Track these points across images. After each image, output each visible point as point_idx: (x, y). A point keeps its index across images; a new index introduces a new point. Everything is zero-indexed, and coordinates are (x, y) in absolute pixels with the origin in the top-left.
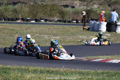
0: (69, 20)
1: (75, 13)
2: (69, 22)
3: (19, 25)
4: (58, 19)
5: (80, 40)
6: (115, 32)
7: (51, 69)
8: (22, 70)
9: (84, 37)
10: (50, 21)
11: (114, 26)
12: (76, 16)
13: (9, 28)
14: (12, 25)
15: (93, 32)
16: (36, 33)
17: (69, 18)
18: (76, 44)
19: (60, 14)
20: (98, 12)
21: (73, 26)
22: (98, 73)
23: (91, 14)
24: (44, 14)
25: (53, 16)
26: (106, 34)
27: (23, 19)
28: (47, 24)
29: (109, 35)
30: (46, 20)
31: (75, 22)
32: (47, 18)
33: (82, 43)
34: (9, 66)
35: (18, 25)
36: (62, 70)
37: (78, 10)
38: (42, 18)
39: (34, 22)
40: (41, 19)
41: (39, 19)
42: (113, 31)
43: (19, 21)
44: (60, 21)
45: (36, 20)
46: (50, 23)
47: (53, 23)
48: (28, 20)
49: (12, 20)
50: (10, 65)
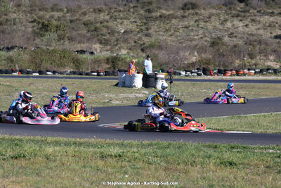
0: (86, 72)
1: (95, 62)
2: (87, 74)
3: (18, 80)
4: (72, 70)
5: (107, 101)
6: (155, 87)
7: (78, 140)
8: (38, 141)
9: (111, 95)
10: (61, 73)
11: (153, 80)
12: (96, 66)
13: (5, 84)
14: (8, 79)
15: (124, 88)
16: (44, 91)
17: (88, 69)
18: (101, 106)
19: (73, 63)
20: (128, 59)
21: (95, 80)
22: (144, 145)
23: (119, 62)
24: (51, 64)
25: (64, 66)
26: (143, 92)
27: (21, 71)
28: (56, 78)
29: (147, 93)
30: (54, 72)
31: (96, 74)
32: (56, 69)
33: (110, 105)
34: (18, 137)
35: (15, 80)
36: (92, 140)
37: (100, 58)
38: (49, 69)
39: (37, 74)
40: (48, 71)
41: (44, 70)
42: (152, 87)
43: (15, 74)
44: (74, 73)
45: (40, 72)
46: (60, 75)
47: (65, 75)
48: (28, 73)
49: (7, 72)
50: (20, 135)
